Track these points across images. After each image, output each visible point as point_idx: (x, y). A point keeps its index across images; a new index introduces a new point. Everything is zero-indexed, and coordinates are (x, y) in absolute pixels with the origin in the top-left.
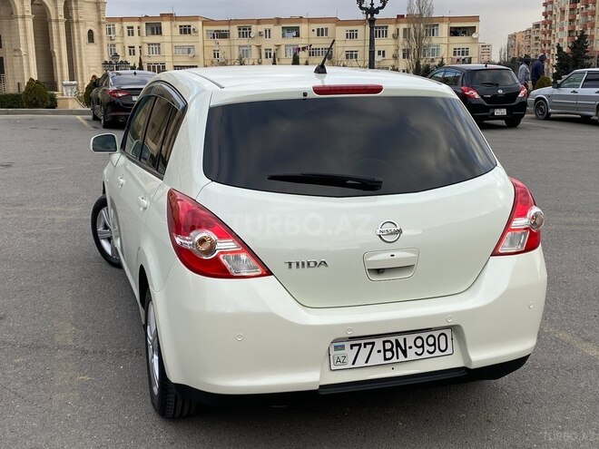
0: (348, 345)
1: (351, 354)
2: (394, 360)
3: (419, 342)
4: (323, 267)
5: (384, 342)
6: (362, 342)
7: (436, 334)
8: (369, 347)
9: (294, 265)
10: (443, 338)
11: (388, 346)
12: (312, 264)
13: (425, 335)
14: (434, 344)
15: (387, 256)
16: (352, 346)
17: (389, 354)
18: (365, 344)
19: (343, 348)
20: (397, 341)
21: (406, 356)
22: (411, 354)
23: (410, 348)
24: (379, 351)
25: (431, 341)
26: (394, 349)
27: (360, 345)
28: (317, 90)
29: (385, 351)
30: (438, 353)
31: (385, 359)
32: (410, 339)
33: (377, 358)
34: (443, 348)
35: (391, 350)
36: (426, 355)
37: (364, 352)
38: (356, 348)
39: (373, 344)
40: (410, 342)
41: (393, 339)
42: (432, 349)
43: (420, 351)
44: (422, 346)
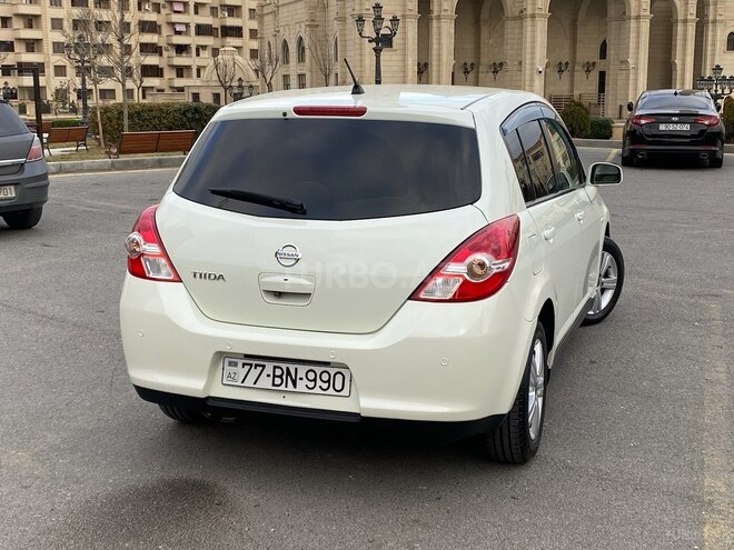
0: (240, 362)
1: (242, 372)
2: (283, 387)
3: (311, 375)
4: (221, 280)
5: (275, 367)
6: (254, 362)
7: (333, 371)
8: (260, 369)
9: (198, 275)
10: (339, 377)
11: (278, 372)
12: (212, 277)
13: (318, 370)
14: (329, 381)
15: (280, 279)
16: (244, 365)
17: (278, 381)
18: (256, 366)
19: (236, 364)
20: (288, 369)
21: (295, 387)
22: (301, 386)
23: (301, 379)
24: (269, 376)
25: (325, 377)
26: (284, 377)
27: (251, 365)
28: (298, 111)
29: (275, 376)
30: (331, 391)
31: (274, 385)
32: (302, 370)
33: (265, 382)
34: (338, 387)
35: (281, 377)
36: (317, 390)
37: (255, 373)
38: (247, 368)
39: (264, 367)
40: (301, 373)
41: (284, 366)
42: (325, 386)
43: (311, 384)
44: (315, 380)
